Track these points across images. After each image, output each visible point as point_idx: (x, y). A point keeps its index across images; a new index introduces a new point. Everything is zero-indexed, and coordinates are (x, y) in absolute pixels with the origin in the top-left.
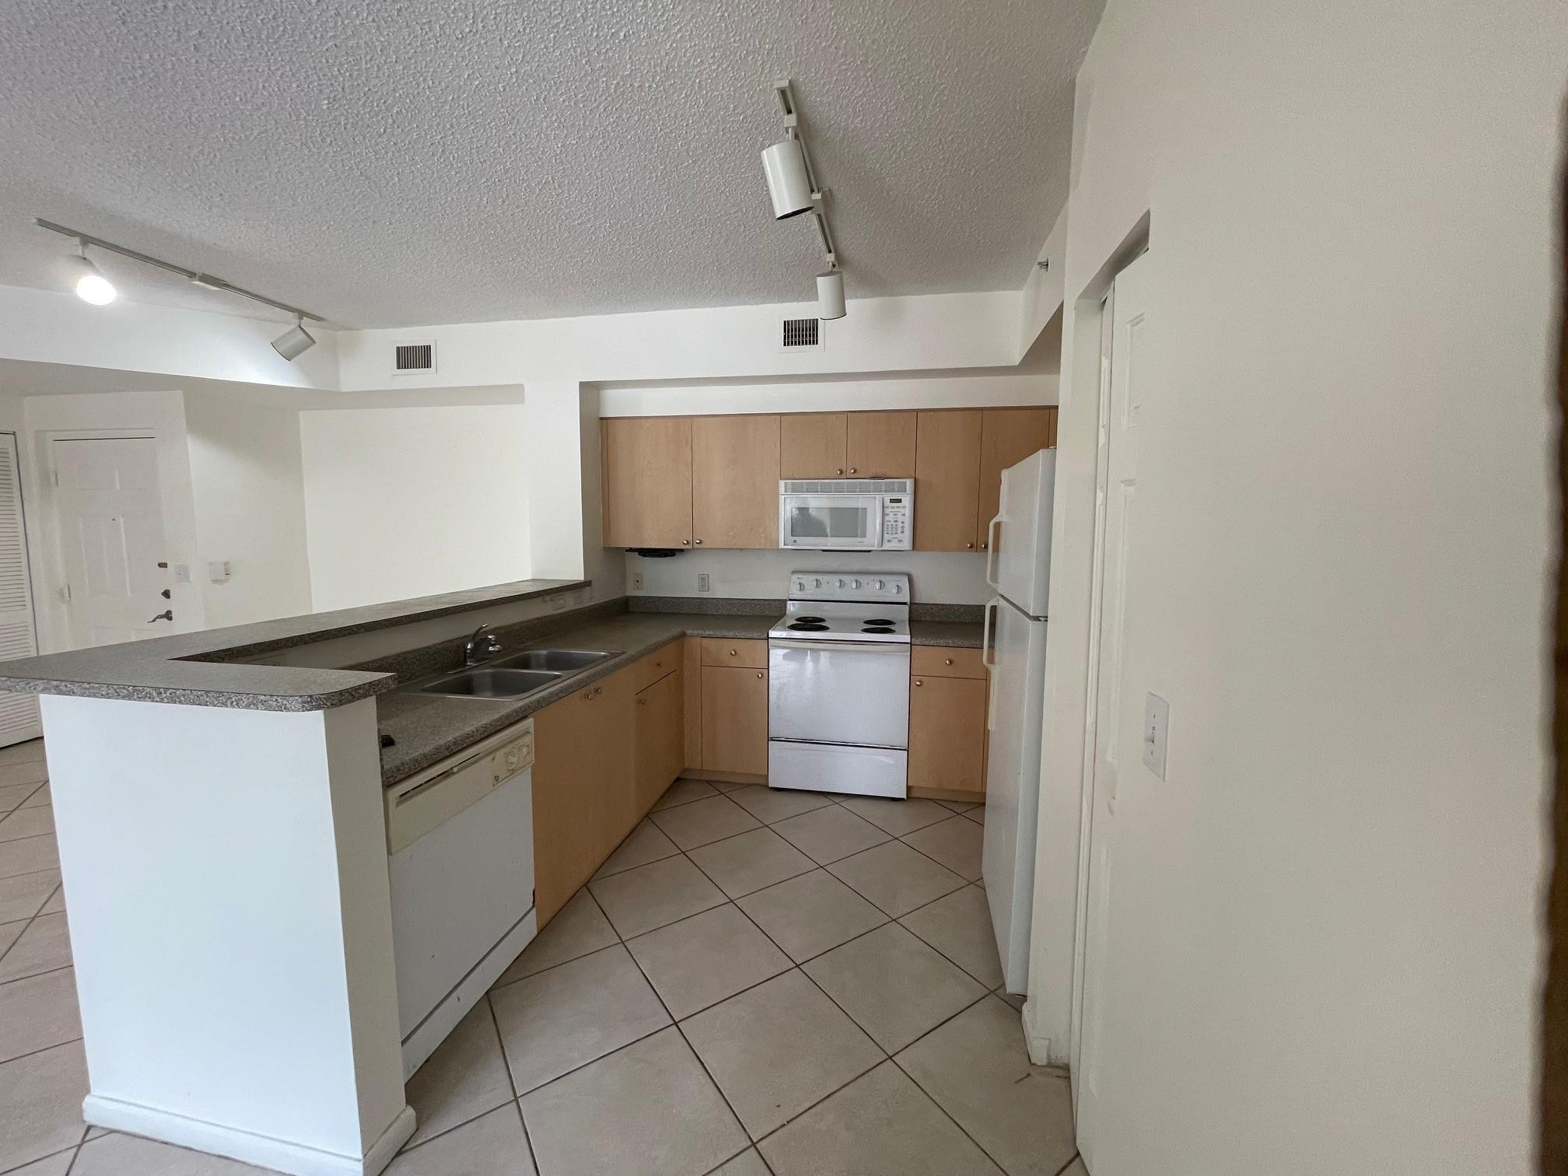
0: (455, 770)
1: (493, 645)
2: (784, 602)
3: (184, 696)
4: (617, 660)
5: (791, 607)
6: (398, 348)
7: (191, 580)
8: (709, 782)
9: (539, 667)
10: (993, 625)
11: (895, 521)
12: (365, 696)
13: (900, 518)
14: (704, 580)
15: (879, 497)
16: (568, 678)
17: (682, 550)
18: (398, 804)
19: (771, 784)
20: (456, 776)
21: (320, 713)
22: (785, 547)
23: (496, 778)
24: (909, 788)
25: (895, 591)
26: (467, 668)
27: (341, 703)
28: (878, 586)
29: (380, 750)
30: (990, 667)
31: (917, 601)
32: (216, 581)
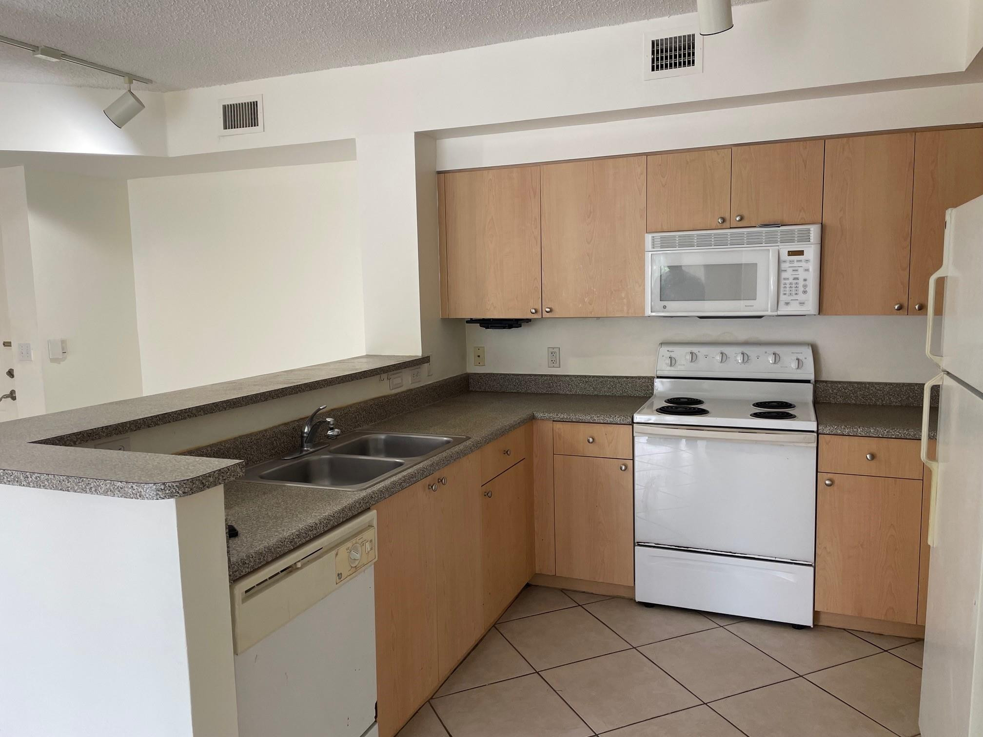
0: (299, 565)
1: (332, 429)
2: (651, 380)
3: (47, 480)
4: (461, 447)
5: (660, 386)
6: (224, 107)
7: (32, 359)
8: (563, 591)
9: (377, 452)
10: (934, 409)
11: (795, 279)
12: (215, 484)
13: (802, 275)
14: (554, 356)
15: (772, 252)
16: (410, 467)
17: (528, 321)
18: (244, 600)
19: (638, 599)
20: (299, 573)
21: (172, 502)
22: (654, 314)
23: (339, 575)
24: (816, 614)
25: (794, 365)
26: (304, 453)
27: (192, 492)
28: (771, 360)
29: (227, 542)
30: (933, 466)
31: (824, 377)
32: (53, 360)
